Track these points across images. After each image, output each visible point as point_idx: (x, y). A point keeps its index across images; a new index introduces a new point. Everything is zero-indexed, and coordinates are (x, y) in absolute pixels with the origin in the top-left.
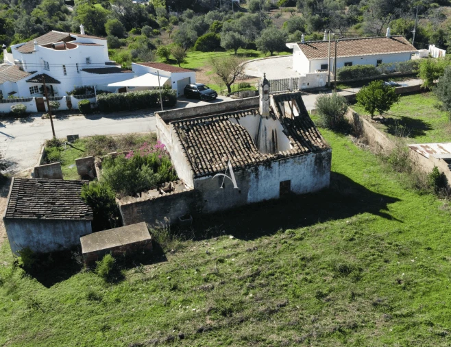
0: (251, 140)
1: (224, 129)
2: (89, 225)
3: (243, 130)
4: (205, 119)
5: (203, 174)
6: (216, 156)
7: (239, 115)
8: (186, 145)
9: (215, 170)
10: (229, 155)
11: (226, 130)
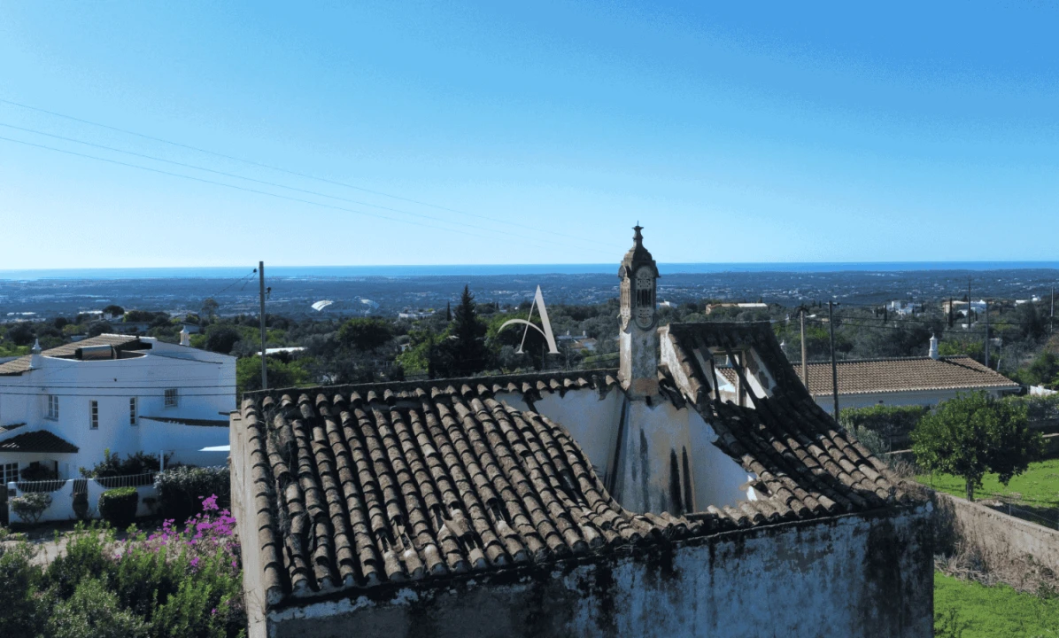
0: (582, 462)
1: (468, 423)
3: (549, 431)
4: (394, 389)
6: (416, 517)
7: (540, 385)
8: (281, 470)
9: (392, 568)
10: (475, 513)
11: (479, 427)
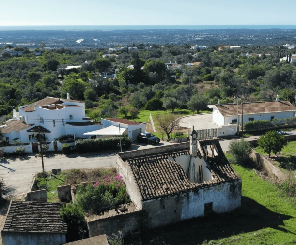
0: (184, 173)
1: (164, 165)
2: (64, 237)
3: (178, 166)
4: (151, 158)
5: (149, 198)
6: (159, 185)
7: (176, 155)
8: (137, 177)
9: (158, 195)
10: (168, 184)
11: (166, 166)
